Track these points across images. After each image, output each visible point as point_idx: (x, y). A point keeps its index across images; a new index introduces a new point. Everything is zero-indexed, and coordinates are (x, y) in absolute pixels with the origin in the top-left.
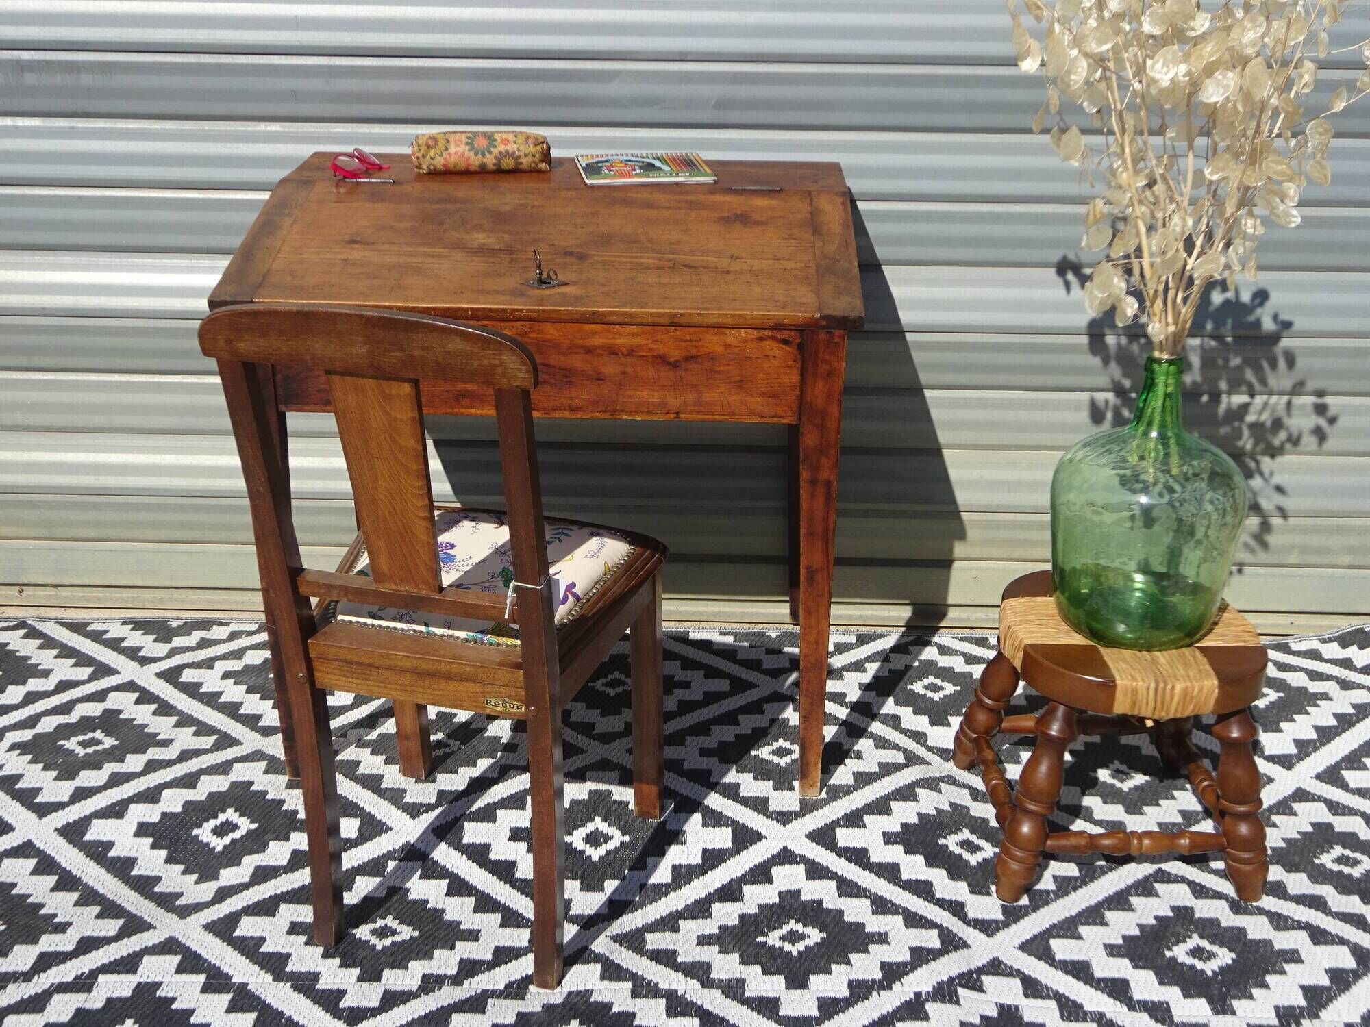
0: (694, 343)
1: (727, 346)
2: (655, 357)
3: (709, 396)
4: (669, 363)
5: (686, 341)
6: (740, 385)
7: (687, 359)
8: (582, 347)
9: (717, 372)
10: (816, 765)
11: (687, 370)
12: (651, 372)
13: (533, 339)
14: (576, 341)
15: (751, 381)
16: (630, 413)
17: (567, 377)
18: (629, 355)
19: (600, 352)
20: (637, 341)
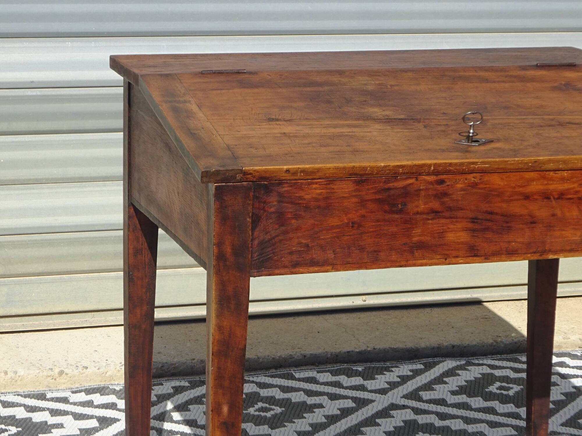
2: (580, 199)
14: (517, 189)
17: (507, 222)
18: (559, 198)
19: (536, 197)
20: (566, 185)
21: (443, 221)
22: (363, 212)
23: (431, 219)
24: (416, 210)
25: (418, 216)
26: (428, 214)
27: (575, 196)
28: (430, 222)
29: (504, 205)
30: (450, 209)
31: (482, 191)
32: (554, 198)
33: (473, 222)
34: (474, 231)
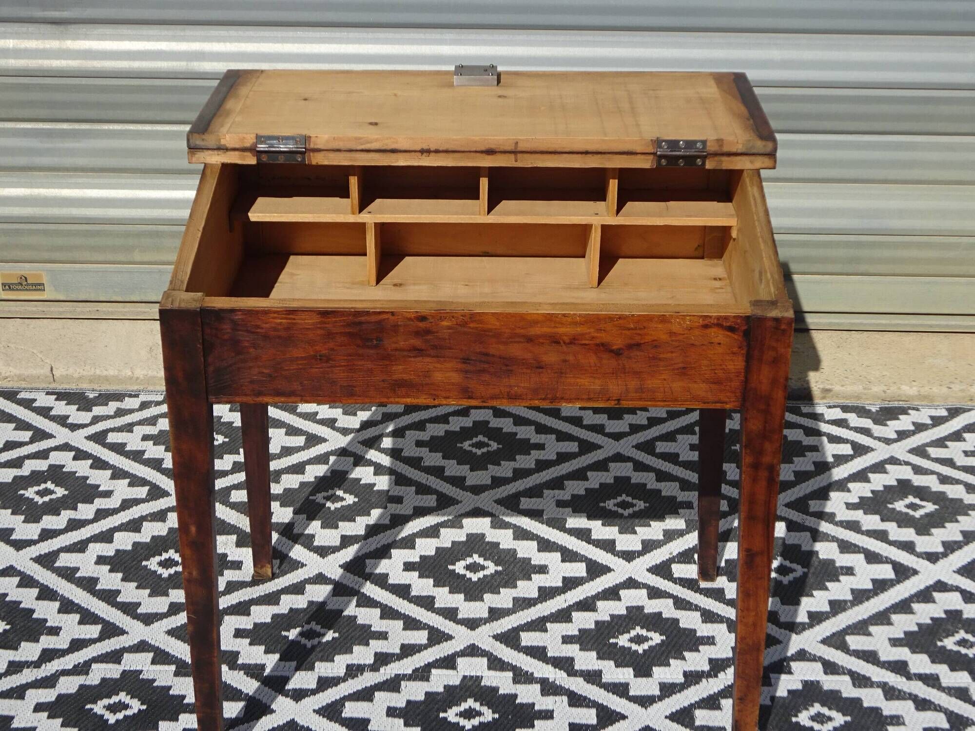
0: (638, 332)
1: (672, 334)
2: (597, 345)
3: (652, 383)
4: (612, 351)
5: (629, 329)
6: (684, 372)
7: (630, 347)
8: (523, 336)
9: (660, 359)
11: (630, 358)
12: (593, 359)
13: (473, 328)
14: (518, 331)
15: (695, 368)
16: (570, 400)
17: (507, 365)
18: (571, 343)
19: (541, 341)
20: (579, 330)
21: (428, 360)
22: (331, 345)
23: (414, 357)
24: (394, 346)
25: (397, 353)
26: (409, 351)
27: (591, 342)
28: (412, 359)
29: (502, 347)
30: (435, 347)
31: (474, 331)
32: (564, 343)
33: (464, 363)
34: (466, 372)
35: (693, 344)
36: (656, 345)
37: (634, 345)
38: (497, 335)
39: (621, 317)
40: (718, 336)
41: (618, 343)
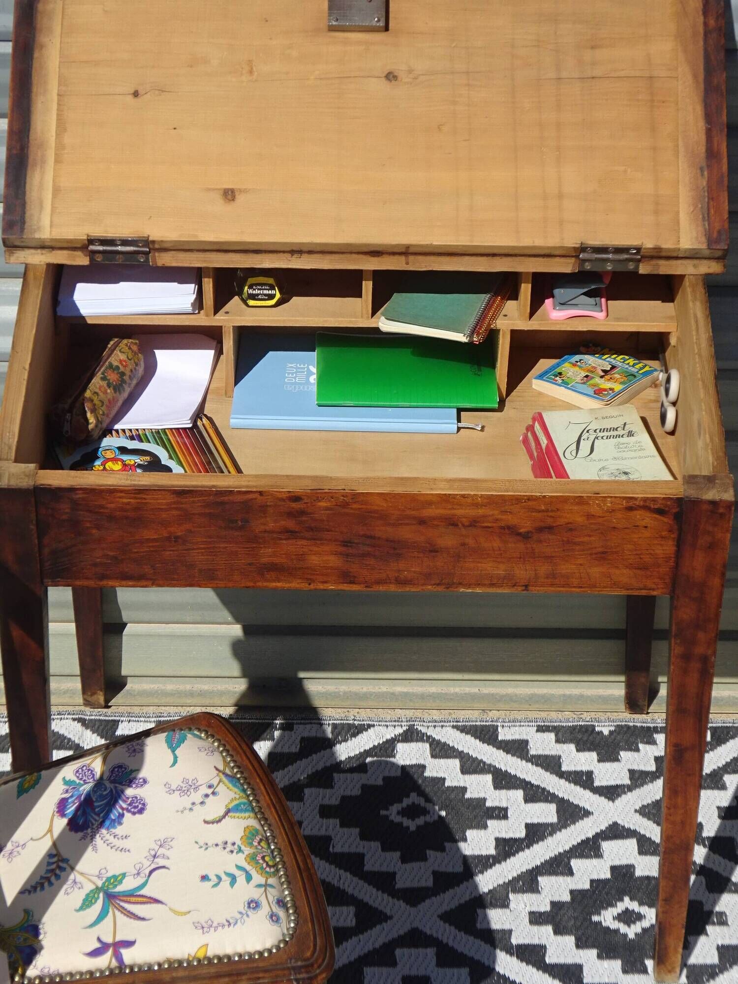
0: (551, 514)
1: (589, 516)
2: (502, 528)
3: (566, 568)
4: (519, 534)
5: (539, 511)
6: (602, 556)
7: (540, 530)
8: (414, 518)
9: (575, 543)
10: (676, 951)
11: (540, 541)
12: (497, 543)
13: (355, 509)
14: (408, 512)
15: (616, 553)
16: (469, 586)
17: (395, 549)
18: (470, 526)
19: (435, 523)
20: (481, 512)
21: (304, 542)
23: (285, 539)
24: (262, 528)
25: (266, 535)
26: (280, 533)
27: (494, 525)
28: (284, 542)
29: (390, 529)
30: (311, 529)
31: (357, 512)
32: (463, 525)
33: (344, 546)
34: (347, 555)
35: (614, 528)
36: (570, 528)
37: (546, 528)
38: (383, 516)
39: (530, 499)
40: (645, 518)
41: (526, 526)
